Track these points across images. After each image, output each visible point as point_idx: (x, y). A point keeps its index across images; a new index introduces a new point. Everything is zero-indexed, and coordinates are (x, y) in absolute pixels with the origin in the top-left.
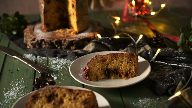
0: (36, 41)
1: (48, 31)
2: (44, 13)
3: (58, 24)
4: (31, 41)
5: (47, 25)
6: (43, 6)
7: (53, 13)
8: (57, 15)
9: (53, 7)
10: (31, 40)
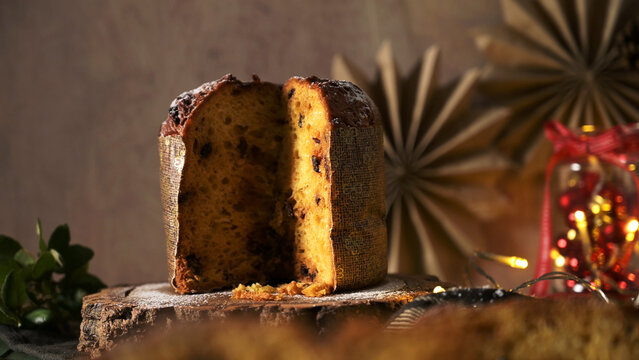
0: (134, 314)
1: (195, 288)
2: (182, 199)
3: (246, 266)
4: (112, 319)
5: (193, 260)
6: (178, 163)
7: (225, 212)
8: (242, 221)
9: (225, 181)
10: (112, 312)
